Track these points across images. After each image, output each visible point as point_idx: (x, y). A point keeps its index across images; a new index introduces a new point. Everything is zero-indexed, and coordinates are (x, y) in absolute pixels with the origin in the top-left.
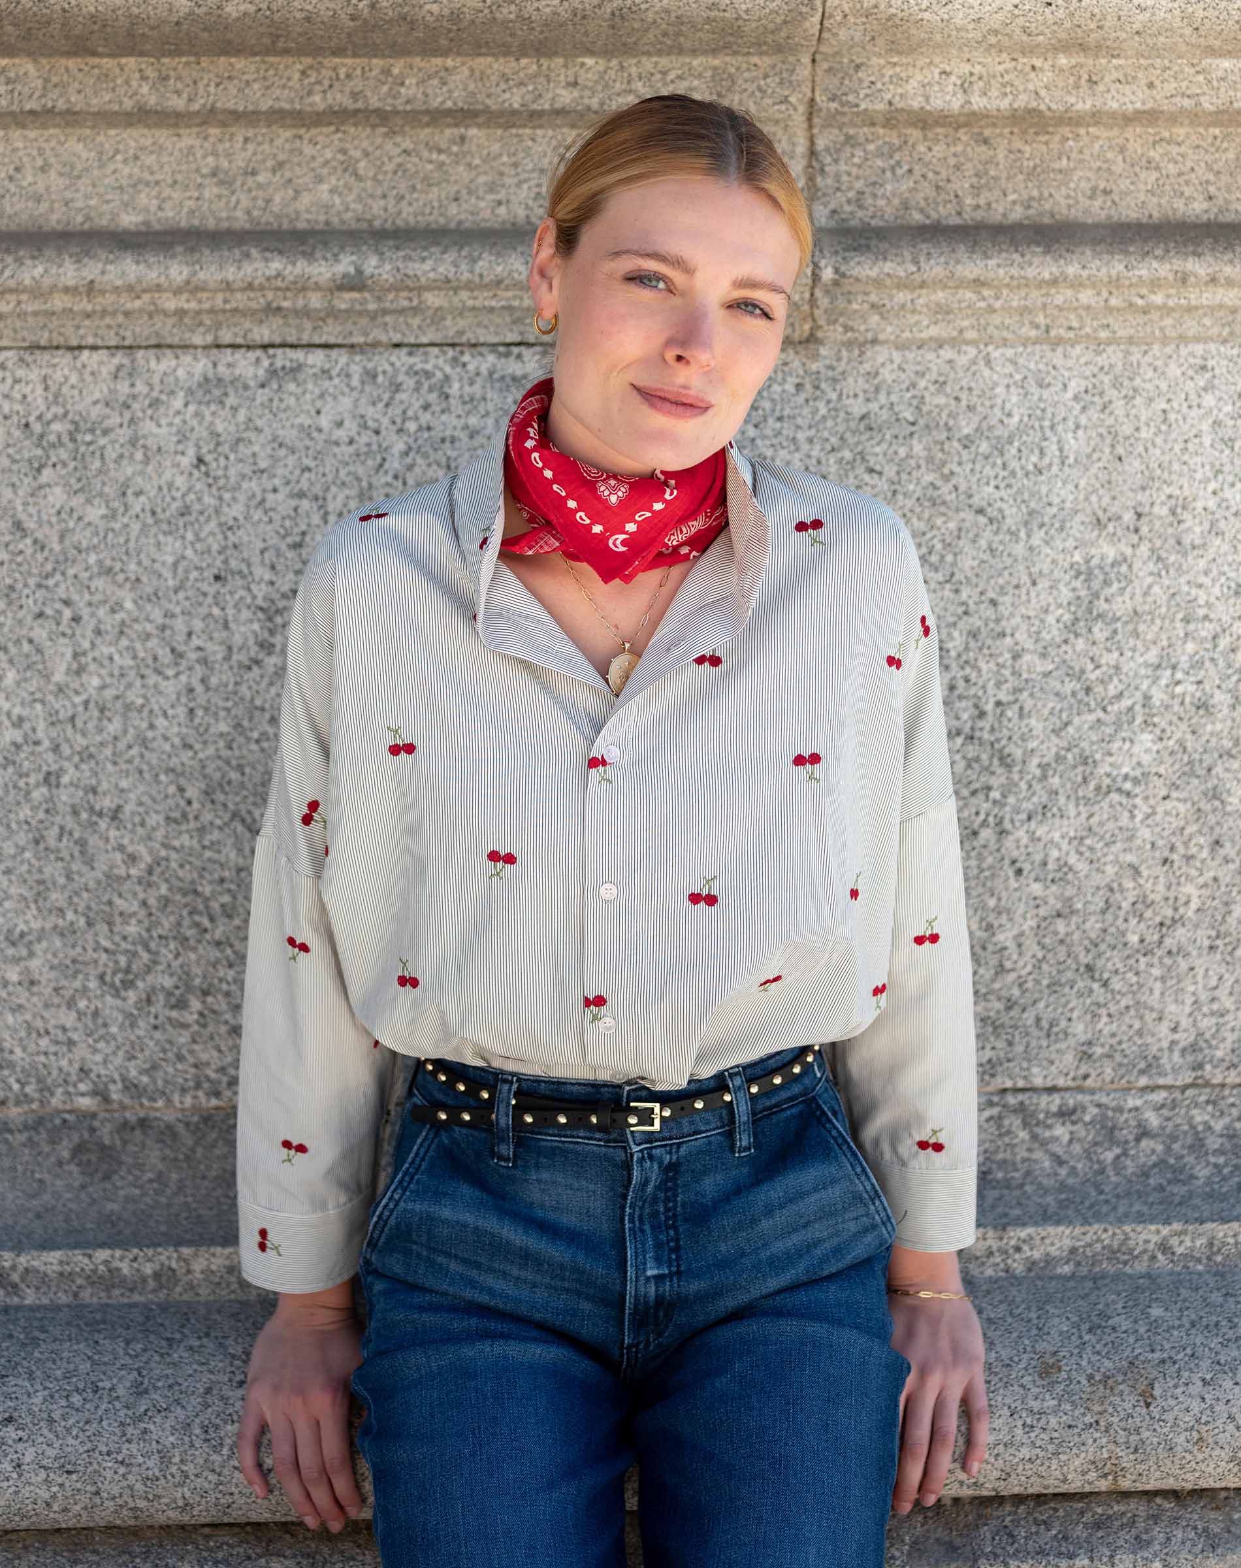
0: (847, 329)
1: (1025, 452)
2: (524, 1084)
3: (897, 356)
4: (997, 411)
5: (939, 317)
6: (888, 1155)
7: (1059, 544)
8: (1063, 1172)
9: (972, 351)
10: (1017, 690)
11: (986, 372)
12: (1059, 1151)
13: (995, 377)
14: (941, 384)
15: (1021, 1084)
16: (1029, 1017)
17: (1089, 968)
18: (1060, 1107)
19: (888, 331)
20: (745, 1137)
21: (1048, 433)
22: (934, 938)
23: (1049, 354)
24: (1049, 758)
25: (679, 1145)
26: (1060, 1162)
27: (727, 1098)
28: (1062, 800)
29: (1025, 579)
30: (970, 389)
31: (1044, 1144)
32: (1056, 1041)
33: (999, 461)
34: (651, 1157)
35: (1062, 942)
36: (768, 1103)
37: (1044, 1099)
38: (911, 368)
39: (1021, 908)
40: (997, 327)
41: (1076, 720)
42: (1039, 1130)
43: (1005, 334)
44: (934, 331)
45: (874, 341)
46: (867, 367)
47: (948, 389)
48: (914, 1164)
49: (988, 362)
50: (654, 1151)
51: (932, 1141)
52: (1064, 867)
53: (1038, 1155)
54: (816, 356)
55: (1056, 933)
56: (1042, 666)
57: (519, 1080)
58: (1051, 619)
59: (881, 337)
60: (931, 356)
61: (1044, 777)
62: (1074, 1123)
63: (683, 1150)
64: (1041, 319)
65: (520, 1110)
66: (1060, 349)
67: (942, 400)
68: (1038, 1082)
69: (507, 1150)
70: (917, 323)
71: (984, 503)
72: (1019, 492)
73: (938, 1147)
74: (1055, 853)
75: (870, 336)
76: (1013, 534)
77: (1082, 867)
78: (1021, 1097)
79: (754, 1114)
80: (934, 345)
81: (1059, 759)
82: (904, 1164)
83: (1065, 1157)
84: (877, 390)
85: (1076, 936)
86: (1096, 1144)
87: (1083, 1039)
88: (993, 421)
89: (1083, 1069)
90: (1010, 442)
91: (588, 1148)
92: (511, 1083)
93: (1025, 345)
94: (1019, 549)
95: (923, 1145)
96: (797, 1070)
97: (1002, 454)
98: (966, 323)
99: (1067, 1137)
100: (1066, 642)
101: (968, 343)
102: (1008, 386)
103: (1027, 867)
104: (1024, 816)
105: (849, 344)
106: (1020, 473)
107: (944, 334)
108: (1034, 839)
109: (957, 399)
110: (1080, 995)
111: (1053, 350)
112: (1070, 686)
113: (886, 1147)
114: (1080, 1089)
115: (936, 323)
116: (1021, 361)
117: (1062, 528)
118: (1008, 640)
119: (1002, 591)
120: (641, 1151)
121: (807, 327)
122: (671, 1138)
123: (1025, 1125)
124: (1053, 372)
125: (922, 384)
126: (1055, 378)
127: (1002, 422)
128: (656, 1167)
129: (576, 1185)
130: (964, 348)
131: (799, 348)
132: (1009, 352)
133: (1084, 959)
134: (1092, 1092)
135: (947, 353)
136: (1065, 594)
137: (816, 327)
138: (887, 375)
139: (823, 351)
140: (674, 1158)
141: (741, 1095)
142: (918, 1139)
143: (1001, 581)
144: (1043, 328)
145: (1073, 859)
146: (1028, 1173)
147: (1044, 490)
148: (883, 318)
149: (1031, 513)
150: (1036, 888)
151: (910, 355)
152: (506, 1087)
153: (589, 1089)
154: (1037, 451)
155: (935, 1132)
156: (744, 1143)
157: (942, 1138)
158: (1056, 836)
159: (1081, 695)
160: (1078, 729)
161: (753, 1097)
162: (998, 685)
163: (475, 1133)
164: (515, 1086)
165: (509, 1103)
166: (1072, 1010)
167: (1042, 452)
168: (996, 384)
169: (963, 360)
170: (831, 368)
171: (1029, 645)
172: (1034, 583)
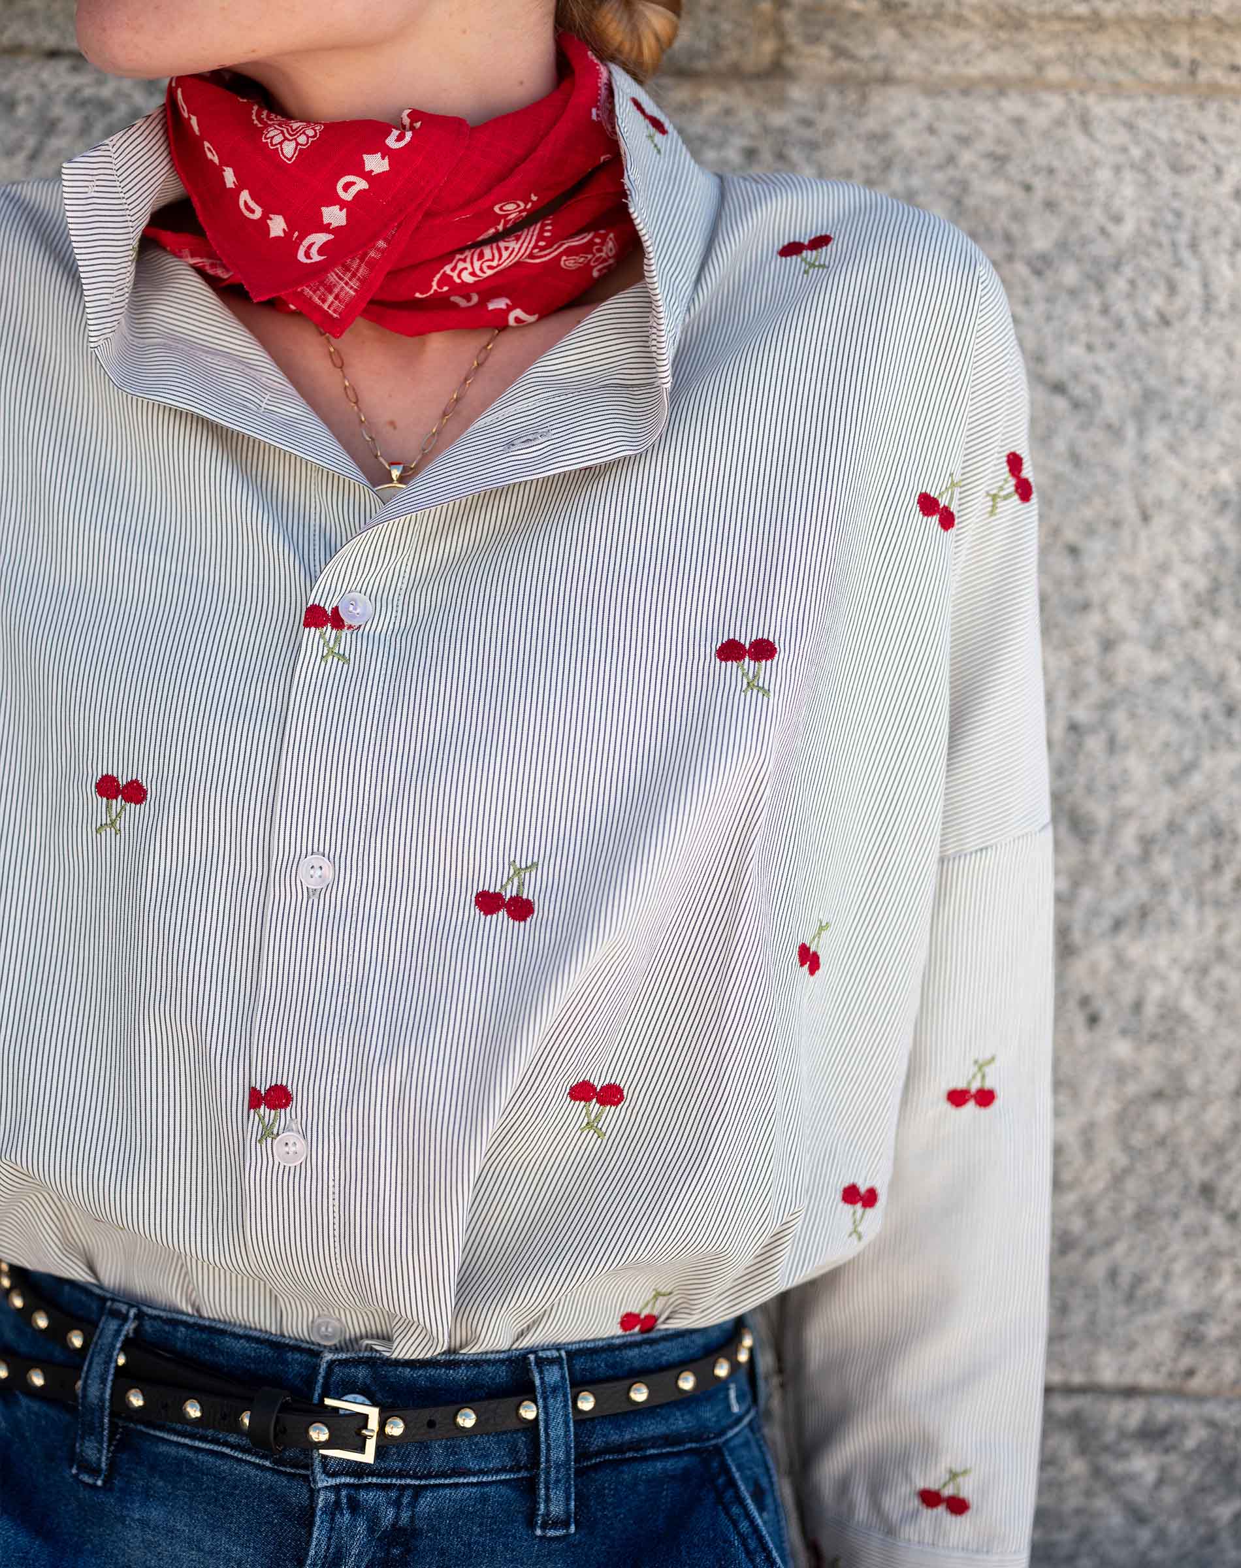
0: (840, 52)
1: (1142, 284)
2: (148, 1326)
3: (925, 108)
4: (1097, 213)
5: (1003, 35)
6: (862, 1511)
7: (1193, 451)
8: (1145, 1535)
9: (1057, 103)
10: (1106, 706)
11: (1081, 141)
12: (1138, 1496)
13: (1098, 152)
14: (1000, 160)
15: (1078, 1378)
16: (1098, 1268)
17: (1207, 1191)
18: (1145, 1422)
19: (911, 62)
20: (557, 1495)
21: (1185, 254)
22: (985, 1098)
23: (1194, 113)
24: (1157, 823)
25: (418, 1491)
26: (1138, 1517)
27: (529, 1412)
28: (1174, 898)
29: (1131, 512)
30: (1051, 171)
31: (1113, 1484)
32: (1144, 1310)
33: (1095, 301)
34: (354, 1506)
35: (1162, 1142)
36: (615, 1438)
37: (1116, 1410)
38: (948, 129)
39: (1093, 1081)
40: (1104, 62)
41: (1207, 763)
42: (1106, 1460)
43: (1120, 76)
44: (993, 64)
45: (887, 79)
46: (871, 123)
47: (1011, 169)
48: (909, 1532)
49: (1085, 123)
50: (363, 1495)
51: (947, 1492)
52: (1172, 1015)
53: (1101, 1503)
54: (781, 102)
55: (1150, 1127)
56: (1150, 665)
57: (140, 1316)
58: (1172, 584)
59: (900, 71)
60: (983, 108)
61: (1145, 858)
62: (1167, 1451)
63: (426, 1503)
64: (1183, 50)
65: (126, 1378)
66: (1213, 108)
67: (998, 188)
68: (1108, 1375)
69: (97, 1452)
70: (965, 46)
71: (1065, 376)
72: (1130, 357)
73: (958, 1506)
74: (1156, 991)
75: (878, 68)
76: (1115, 432)
77: (1203, 1015)
78: (1078, 1402)
79: (582, 1455)
80: (989, 90)
81: (1173, 827)
82: (891, 1531)
83: (1149, 1510)
84: (887, 165)
85: (1187, 1134)
86: (1201, 1489)
87: (1188, 1308)
88: (1088, 229)
89: (1187, 1360)
90: (1117, 266)
91: (239, 1469)
92: (125, 1318)
93: (1151, 98)
94: (1123, 458)
95: (930, 1498)
96: (687, 1383)
97: (1100, 286)
98: (1049, 51)
99: (1150, 1477)
100: (1196, 624)
101: (1049, 87)
102: (1117, 169)
103: (1107, 1013)
104: (1105, 923)
105: (841, 82)
106: (1130, 322)
107: (1010, 71)
108: (1121, 962)
109: (1028, 188)
110: (1187, 1234)
111: (1201, 107)
112: (1199, 702)
113: (860, 1496)
114: (1178, 1394)
115: (995, 48)
116: (1143, 124)
117: (1200, 425)
118: (1095, 619)
119: (1090, 530)
120: (337, 1489)
121: (768, 47)
122: (401, 1476)
123: (1083, 1450)
124: (1198, 145)
125: (967, 157)
126: (1202, 157)
127: (1103, 231)
128: (361, 1528)
129: (207, 1544)
130: (1045, 97)
131: (756, 87)
132: (1123, 108)
133: (1199, 1173)
134: (1200, 1398)
135: (1013, 105)
136: (1200, 541)
137: (785, 49)
138: (906, 139)
139: (796, 92)
140: (405, 1516)
141: (556, 1404)
142: (921, 1484)
143: (1088, 513)
144: (1186, 64)
145: (1188, 1002)
146: (1084, 1535)
147: (1172, 354)
148: (905, 35)
149: (1149, 396)
150: (1122, 1049)
151: (947, 106)
152: (113, 1325)
153: (266, 1351)
154: (1163, 287)
155: (953, 1475)
156: (556, 1509)
157: (966, 1489)
158: (1162, 960)
159: (1218, 718)
160: (1211, 777)
161: (583, 1420)
162: (1074, 694)
163: (52, 1412)
164: (130, 1327)
165: (110, 1358)
166: (1173, 1260)
167: (1172, 289)
168: (1096, 163)
169: (1040, 119)
170: (807, 123)
171: (1131, 625)
172: (1146, 518)
